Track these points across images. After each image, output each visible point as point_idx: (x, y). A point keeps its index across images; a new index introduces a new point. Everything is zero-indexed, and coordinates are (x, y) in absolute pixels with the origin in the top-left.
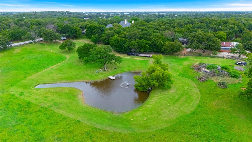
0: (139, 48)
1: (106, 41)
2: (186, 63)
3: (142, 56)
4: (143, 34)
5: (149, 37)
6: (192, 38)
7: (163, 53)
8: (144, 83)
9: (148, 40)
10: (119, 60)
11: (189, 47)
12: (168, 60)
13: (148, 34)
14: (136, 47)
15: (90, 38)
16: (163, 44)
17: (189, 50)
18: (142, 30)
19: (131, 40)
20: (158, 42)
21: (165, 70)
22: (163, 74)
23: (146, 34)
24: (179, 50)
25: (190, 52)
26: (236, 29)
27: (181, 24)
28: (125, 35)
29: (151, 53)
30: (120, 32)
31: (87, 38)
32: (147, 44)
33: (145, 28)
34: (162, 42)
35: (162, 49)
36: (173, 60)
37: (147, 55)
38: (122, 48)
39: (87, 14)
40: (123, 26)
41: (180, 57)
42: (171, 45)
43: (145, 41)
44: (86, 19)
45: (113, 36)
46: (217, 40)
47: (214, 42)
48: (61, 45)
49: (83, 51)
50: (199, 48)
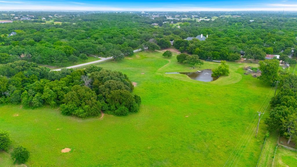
0: (213, 56)
1: (190, 51)
2: (241, 66)
3: (215, 62)
4: (216, 48)
5: (220, 50)
6: (247, 52)
7: (228, 60)
8: (216, 73)
9: (219, 52)
11: (245, 58)
12: (230, 64)
13: (219, 48)
14: (211, 56)
15: (178, 49)
16: (228, 55)
17: (245, 59)
18: (215, 44)
19: (208, 51)
20: (225, 53)
21: (226, 67)
22: (225, 69)
23: (218, 48)
24: (237, 59)
25: (246, 60)
26: (283, 46)
27: (245, 39)
28: (204, 48)
29: (220, 60)
30: (200, 46)
31: (176, 48)
32: (218, 54)
33: (216, 42)
34: (227, 53)
35: (228, 58)
36: (233, 64)
37: (218, 61)
38: (202, 57)
39: (153, 19)
40: (200, 40)
41: (238, 63)
42: (233, 56)
43: (217, 52)
44: (154, 24)
45: (195, 48)
46: (263, 53)
47: (261, 55)
48: (163, 53)
49: (181, 58)
50: (250, 58)
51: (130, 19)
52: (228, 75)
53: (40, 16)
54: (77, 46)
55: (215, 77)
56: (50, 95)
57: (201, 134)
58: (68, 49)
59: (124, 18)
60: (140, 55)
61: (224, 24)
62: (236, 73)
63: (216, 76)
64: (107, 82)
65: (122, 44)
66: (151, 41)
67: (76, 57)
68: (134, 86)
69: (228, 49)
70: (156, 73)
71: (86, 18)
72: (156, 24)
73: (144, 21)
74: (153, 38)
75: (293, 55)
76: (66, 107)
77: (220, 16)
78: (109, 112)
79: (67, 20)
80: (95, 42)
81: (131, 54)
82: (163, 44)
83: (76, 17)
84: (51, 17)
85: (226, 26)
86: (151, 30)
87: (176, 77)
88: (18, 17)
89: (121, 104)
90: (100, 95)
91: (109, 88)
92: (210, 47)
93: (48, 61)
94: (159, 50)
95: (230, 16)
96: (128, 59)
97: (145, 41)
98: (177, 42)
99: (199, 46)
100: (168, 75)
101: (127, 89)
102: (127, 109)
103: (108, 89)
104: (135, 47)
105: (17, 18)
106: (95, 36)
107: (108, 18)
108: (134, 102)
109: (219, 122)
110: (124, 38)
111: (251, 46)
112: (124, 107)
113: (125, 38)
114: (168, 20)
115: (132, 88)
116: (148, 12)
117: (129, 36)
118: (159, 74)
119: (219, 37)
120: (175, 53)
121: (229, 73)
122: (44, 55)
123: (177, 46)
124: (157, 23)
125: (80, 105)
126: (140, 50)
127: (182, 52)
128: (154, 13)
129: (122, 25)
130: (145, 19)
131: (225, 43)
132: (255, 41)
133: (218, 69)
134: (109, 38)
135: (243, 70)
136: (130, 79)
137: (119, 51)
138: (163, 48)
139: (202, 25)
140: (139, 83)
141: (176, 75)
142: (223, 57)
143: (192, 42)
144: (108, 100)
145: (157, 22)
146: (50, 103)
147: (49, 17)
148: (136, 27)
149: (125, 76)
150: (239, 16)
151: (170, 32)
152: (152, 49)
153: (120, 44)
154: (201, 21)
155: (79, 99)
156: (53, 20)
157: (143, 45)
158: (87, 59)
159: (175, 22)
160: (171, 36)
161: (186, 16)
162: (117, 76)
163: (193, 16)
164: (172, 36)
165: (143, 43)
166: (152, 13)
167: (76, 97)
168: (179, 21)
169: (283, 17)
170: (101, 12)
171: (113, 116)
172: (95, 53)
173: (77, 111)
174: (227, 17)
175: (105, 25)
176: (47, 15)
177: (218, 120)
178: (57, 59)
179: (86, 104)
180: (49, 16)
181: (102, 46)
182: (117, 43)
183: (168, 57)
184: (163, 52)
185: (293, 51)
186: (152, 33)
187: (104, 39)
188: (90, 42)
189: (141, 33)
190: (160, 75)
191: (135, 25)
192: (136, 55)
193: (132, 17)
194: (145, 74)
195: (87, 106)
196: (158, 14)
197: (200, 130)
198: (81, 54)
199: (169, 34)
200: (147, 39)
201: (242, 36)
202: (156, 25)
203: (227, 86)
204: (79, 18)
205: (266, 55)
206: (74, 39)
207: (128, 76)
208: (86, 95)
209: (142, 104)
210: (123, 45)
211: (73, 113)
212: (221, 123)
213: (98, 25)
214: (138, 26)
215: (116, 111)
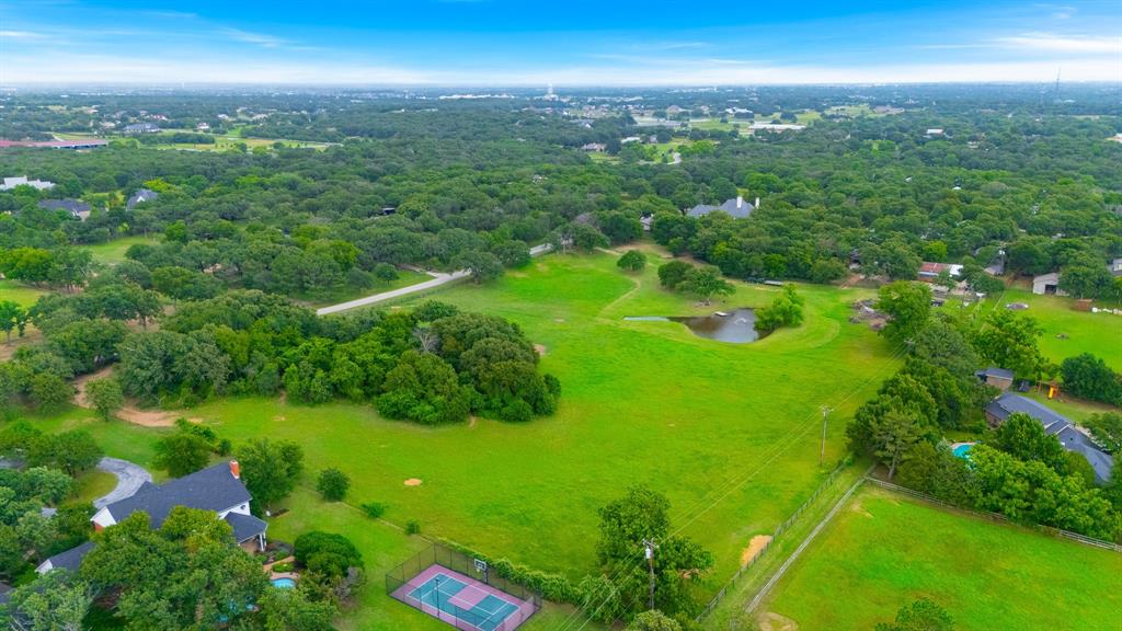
0: (765, 269)
1: (699, 251)
2: (845, 299)
3: (771, 284)
4: (774, 244)
5: (787, 250)
8: (768, 318)
9: (783, 255)
10: (731, 290)
11: (862, 271)
12: (817, 292)
13: (784, 243)
14: (760, 268)
15: (666, 243)
16: (810, 263)
17: (862, 277)
18: (776, 231)
19: (751, 253)
20: (801, 260)
21: (795, 302)
23: (781, 243)
24: (836, 276)
25: (862, 280)
27: (874, 212)
28: (740, 243)
30: (729, 236)
31: (658, 242)
32: (780, 262)
33: (782, 224)
34: (809, 260)
35: (808, 273)
36: (825, 293)
37: (779, 283)
38: (733, 269)
39: (588, 126)
40: (734, 215)
41: (840, 288)
42: (825, 267)
43: (778, 257)
44: (590, 146)
45: (715, 243)
46: (913, 260)
47: (905, 264)
48: (619, 259)
49: (671, 273)
50: (875, 273)
51: (506, 130)
52: (799, 325)
53: (187, 115)
54: (362, 238)
55: (764, 329)
56: (351, 375)
57: (698, 459)
58: (343, 251)
59: (485, 125)
60: (549, 264)
61: (831, 148)
62: (825, 319)
63: (767, 326)
64: (480, 344)
65: (493, 228)
66: (583, 220)
67: (367, 273)
68: (541, 354)
69: (812, 245)
70: (597, 318)
71: (353, 125)
72: (596, 146)
73: (557, 137)
74: (589, 208)
75: (1006, 263)
76: (394, 399)
77: (828, 107)
78: (487, 413)
79: (287, 133)
80: (413, 225)
81: (522, 262)
82: (618, 228)
83: (314, 119)
84: (227, 117)
85: (835, 156)
86: (580, 179)
87: (655, 331)
88: (113, 121)
89: (514, 393)
90: (465, 374)
91: (486, 356)
92: (759, 242)
93: (292, 285)
94: (607, 247)
95: (865, 107)
96: (515, 278)
97: (563, 220)
98: (660, 224)
99: (727, 238)
100: (632, 324)
101: (527, 359)
102: (528, 408)
103: (484, 359)
104: (531, 237)
105: (113, 125)
106: (413, 204)
107: (431, 124)
108: (546, 390)
109: (746, 436)
110: (498, 210)
111: (885, 237)
112: (521, 401)
113: (501, 211)
114: (640, 131)
115: (535, 359)
116: (569, 94)
117: (513, 203)
118: (608, 321)
119: (795, 204)
120: (656, 257)
121: (802, 319)
122: (280, 271)
123: (662, 234)
124: (602, 142)
125: (423, 396)
126: (549, 247)
127: (676, 255)
128: (590, 100)
129: (482, 153)
130: (558, 128)
131: (806, 227)
132: (899, 220)
133: (771, 309)
134: (453, 210)
135: (848, 310)
136: (528, 336)
137: (490, 254)
138: (618, 241)
139: (756, 153)
140: (550, 347)
141: (656, 324)
142: (799, 272)
143: (707, 223)
144: (484, 385)
145: (601, 139)
146: (349, 391)
147: (220, 121)
148: (533, 162)
149: (515, 327)
150: (894, 111)
151: (644, 182)
152: (585, 244)
153: (489, 229)
154: (757, 132)
155: (420, 382)
156: (237, 132)
157: (557, 232)
158: (398, 278)
159: (664, 135)
160: (644, 201)
161: (706, 110)
162: (499, 329)
163: (730, 111)
164: (647, 203)
165: (557, 225)
166: (581, 96)
167: (413, 377)
168: (680, 134)
169: (1054, 113)
170: (399, 93)
171: (496, 422)
172: (415, 261)
173: (418, 410)
174: (853, 111)
175: (427, 156)
176: (210, 112)
177: (746, 432)
178: (317, 282)
179: (437, 393)
180: (221, 116)
181: (436, 238)
182: (479, 225)
183: (634, 269)
184: (618, 253)
185: (1002, 253)
186: (586, 188)
187: (440, 215)
188: (399, 224)
189: (550, 189)
190: (609, 326)
191: (525, 153)
192: (539, 265)
193: (514, 121)
194: (567, 320)
195: (439, 398)
196: (605, 102)
197: (698, 452)
198: (379, 265)
199: (638, 191)
200: (569, 212)
201: (867, 202)
202: (597, 154)
203: (789, 355)
204: (325, 124)
205: (920, 265)
206: (346, 216)
207: (522, 328)
208: (435, 372)
209: (564, 398)
210: (497, 233)
211: (410, 414)
212: (750, 439)
213: (401, 156)
214: (537, 157)
215: (505, 410)
